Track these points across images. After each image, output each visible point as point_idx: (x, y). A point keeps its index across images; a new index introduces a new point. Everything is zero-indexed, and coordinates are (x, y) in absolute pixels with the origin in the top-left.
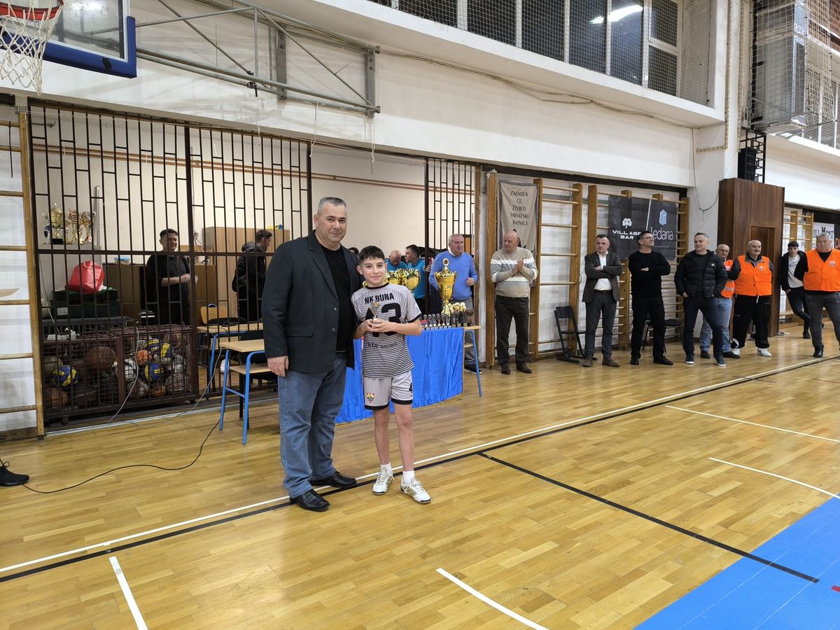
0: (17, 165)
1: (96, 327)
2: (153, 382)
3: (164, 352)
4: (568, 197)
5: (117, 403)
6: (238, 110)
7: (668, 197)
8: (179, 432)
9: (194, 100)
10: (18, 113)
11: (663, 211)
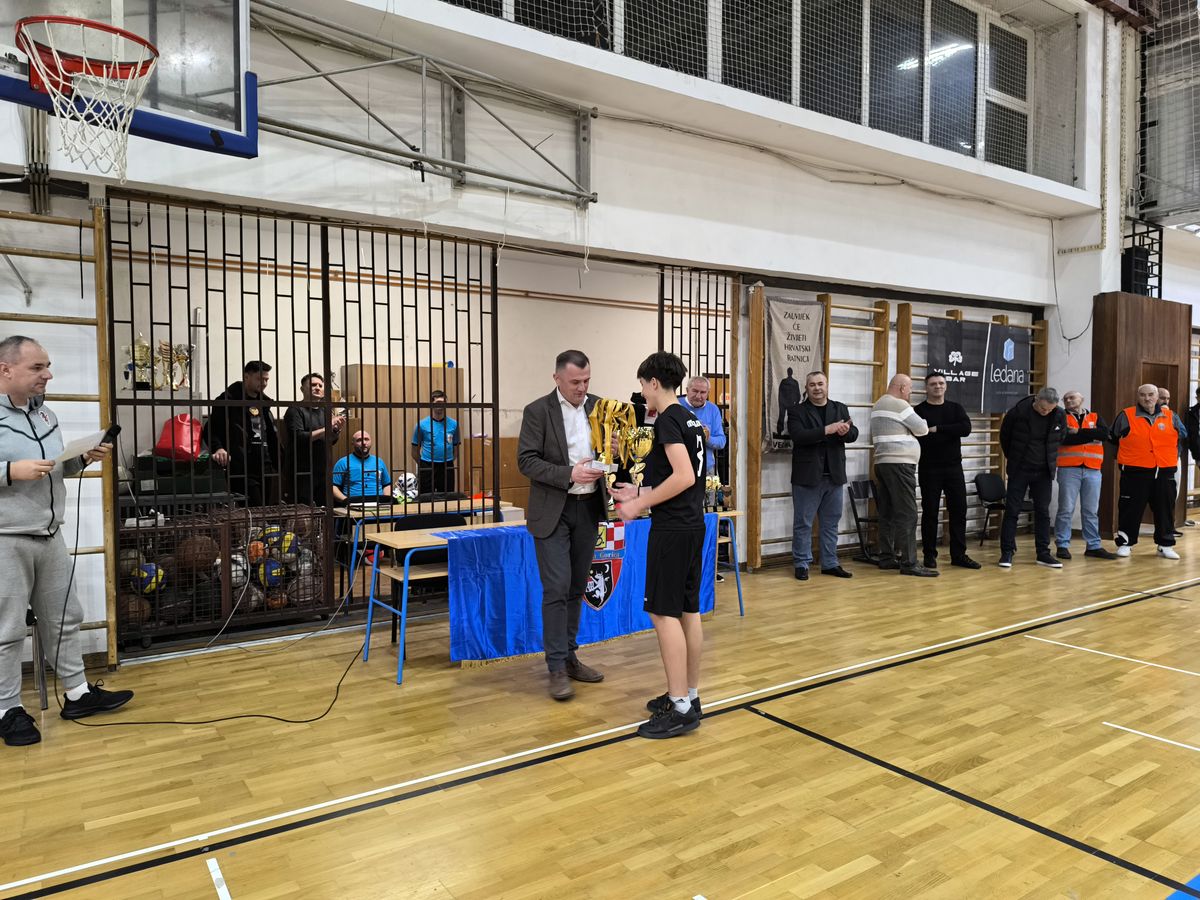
0: (90, 282)
1: (193, 508)
2: (270, 588)
3: (288, 544)
4: (868, 321)
5: (219, 617)
6: (397, 201)
7: (1015, 319)
8: (306, 663)
9: (336, 188)
10: (92, 209)
11: (1009, 340)
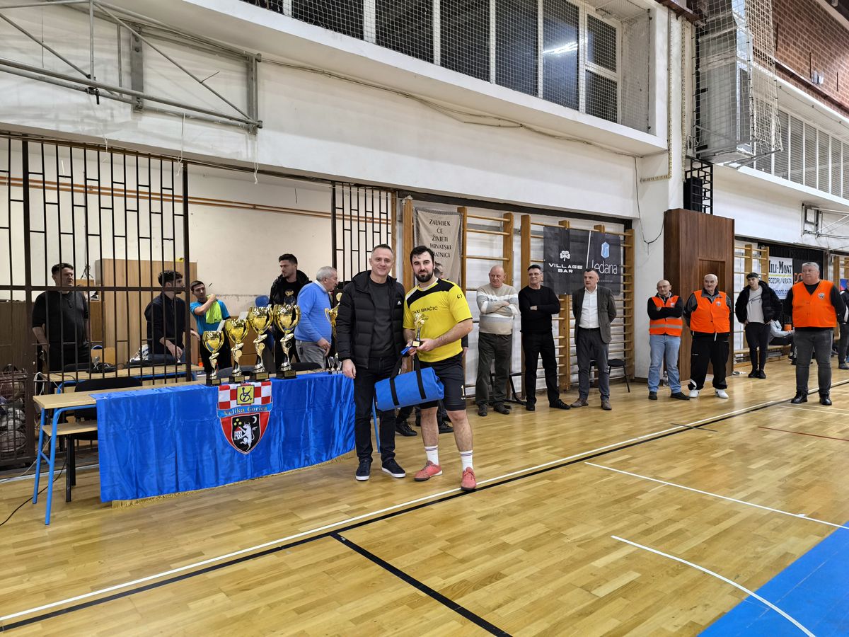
4: (499, 228)
6: (79, 120)
7: (610, 228)
9: (20, 107)
11: (605, 243)
